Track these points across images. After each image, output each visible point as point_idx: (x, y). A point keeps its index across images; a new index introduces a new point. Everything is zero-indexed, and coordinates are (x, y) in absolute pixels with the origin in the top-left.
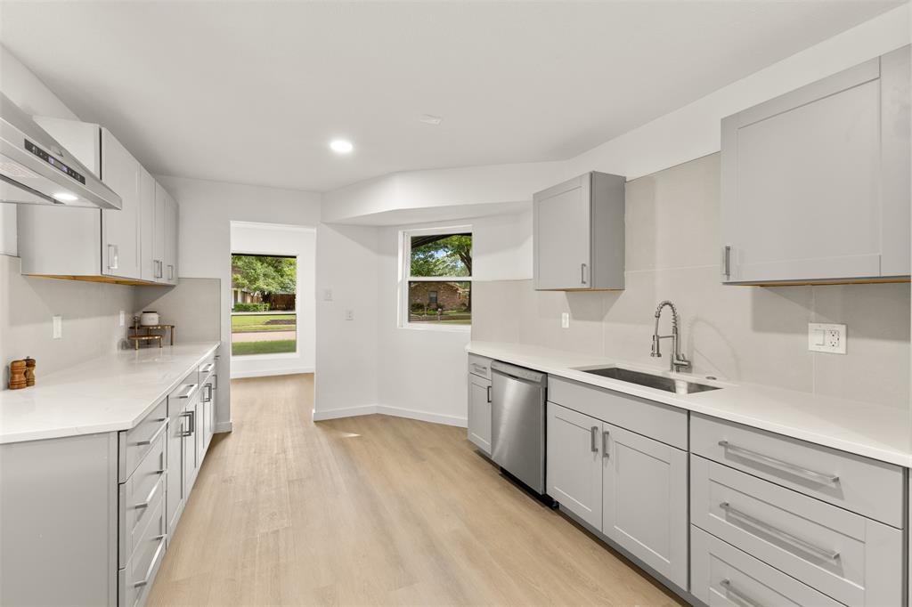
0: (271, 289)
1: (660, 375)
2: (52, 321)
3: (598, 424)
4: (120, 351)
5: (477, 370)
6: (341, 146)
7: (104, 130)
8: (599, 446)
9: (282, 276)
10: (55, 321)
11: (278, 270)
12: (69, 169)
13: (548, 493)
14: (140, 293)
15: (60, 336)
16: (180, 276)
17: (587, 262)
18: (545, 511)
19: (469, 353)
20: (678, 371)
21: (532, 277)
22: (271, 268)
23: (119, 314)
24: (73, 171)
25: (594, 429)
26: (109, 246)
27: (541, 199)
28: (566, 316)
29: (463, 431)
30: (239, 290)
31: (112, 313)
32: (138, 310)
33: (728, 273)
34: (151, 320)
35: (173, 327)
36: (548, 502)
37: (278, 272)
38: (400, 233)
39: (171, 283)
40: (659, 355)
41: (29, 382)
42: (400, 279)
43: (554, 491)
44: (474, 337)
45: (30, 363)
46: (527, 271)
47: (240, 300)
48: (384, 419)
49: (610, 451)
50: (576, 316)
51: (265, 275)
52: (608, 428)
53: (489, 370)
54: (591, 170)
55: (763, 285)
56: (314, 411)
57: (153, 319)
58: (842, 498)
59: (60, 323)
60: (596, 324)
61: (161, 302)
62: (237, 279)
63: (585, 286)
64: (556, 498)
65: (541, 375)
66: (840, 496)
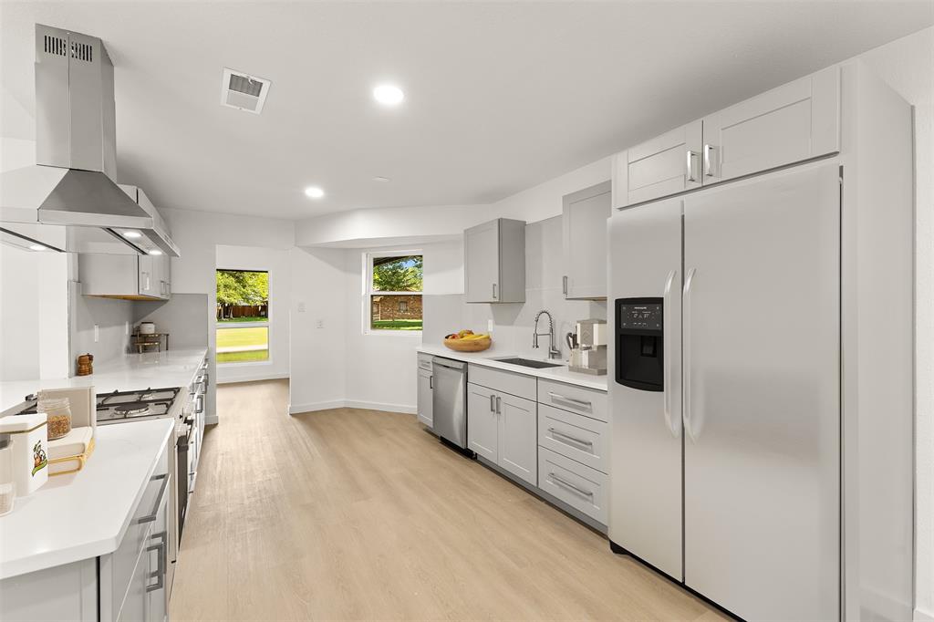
0: (233, 300)
1: (542, 361)
2: (94, 328)
3: (494, 393)
4: (127, 355)
5: (423, 365)
6: (314, 193)
7: (140, 191)
8: (495, 408)
9: (244, 287)
11: (239, 280)
13: (469, 447)
14: (139, 307)
15: (99, 339)
16: (173, 292)
17: (497, 283)
18: (467, 461)
19: (419, 352)
20: (553, 358)
21: (463, 292)
22: (232, 278)
23: (125, 324)
25: (492, 396)
26: (143, 273)
27: (470, 234)
28: (490, 322)
29: (415, 416)
31: (122, 324)
32: (137, 321)
33: (565, 292)
34: (149, 329)
35: (168, 335)
36: (468, 454)
37: (240, 282)
38: (364, 256)
39: (164, 297)
40: (537, 347)
41: (90, 371)
42: (363, 293)
43: (473, 445)
44: (425, 340)
45: (90, 358)
46: (460, 288)
48: (351, 411)
49: (502, 410)
50: (497, 323)
51: (225, 286)
52: (500, 395)
53: (431, 365)
54: (499, 217)
55: (594, 300)
56: (289, 406)
58: (591, 413)
59: (97, 330)
60: (510, 327)
61: (157, 314)
63: (497, 300)
64: (475, 451)
65: (462, 364)
66: (590, 411)
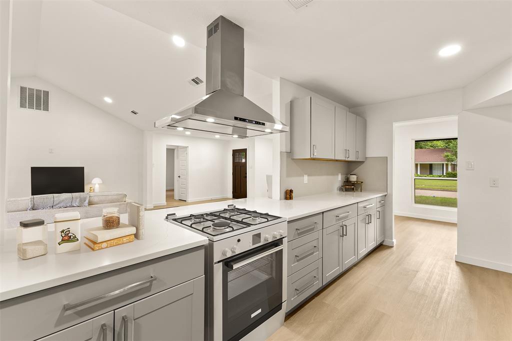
2: (304, 176)
4: (338, 191)
10: (305, 177)
12: (256, 122)
15: (307, 182)
16: (368, 156)
23: (338, 175)
24: (258, 122)
30: (449, 163)
31: (335, 174)
32: (348, 174)
35: (362, 182)
39: (363, 160)
41: (291, 198)
45: (291, 191)
47: (450, 170)
57: (354, 178)
59: (307, 177)
62: (448, 156)
